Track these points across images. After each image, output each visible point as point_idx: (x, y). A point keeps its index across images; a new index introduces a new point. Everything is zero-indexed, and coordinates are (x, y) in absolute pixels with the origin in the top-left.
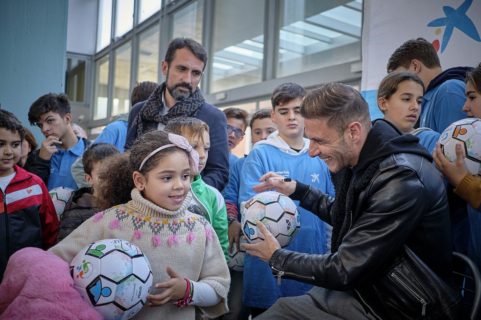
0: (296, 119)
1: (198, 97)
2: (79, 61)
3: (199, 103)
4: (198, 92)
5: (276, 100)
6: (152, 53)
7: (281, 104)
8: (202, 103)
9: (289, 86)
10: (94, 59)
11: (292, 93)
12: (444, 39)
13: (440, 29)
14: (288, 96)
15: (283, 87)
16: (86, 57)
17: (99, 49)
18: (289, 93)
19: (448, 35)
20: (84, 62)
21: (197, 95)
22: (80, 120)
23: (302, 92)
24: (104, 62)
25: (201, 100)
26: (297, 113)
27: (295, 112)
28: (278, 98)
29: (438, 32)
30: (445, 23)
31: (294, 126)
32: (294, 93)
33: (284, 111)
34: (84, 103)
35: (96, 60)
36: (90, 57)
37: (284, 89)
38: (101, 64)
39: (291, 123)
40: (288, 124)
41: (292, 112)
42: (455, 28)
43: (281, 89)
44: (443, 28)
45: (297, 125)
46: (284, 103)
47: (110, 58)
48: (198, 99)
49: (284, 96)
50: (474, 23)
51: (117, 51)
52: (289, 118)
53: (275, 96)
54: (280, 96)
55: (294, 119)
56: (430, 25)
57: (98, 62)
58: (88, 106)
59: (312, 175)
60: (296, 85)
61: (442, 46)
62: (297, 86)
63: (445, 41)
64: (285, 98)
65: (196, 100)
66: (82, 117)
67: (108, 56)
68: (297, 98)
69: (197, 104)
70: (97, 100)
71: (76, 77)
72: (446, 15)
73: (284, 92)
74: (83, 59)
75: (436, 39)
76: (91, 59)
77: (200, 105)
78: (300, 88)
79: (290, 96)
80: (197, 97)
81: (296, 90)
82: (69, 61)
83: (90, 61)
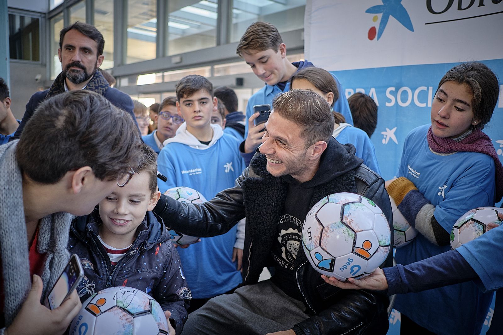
0: (202, 111)
1: (101, 83)
2: (32, 19)
3: (103, 89)
4: (100, 78)
5: (181, 93)
6: (108, 12)
7: (185, 96)
8: (106, 88)
9: (193, 78)
10: (47, 17)
11: (196, 84)
12: (380, 27)
13: (377, 16)
14: (191, 88)
15: (187, 79)
16: (39, 14)
17: (52, 7)
18: (193, 85)
19: (384, 22)
20: (38, 19)
21: (99, 81)
22: (37, 80)
23: (206, 83)
24: (60, 20)
25: (104, 86)
26: (202, 105)
27: (200, 103)
28: (182, 91)
29: (375, 19)
30: (382, 11)
31: (200, 118)
32: (197, 85)
33: (188, 102)
34: (40, 62)
35: (50, 19)
36: (43, 15)
37: (187, 81)
38: (56, 22)
39: (197, 115)
40: (193, 116)
41: (197, 103)
42: (391, 17)
43: (185, 81)
44: (380, 16)
45: (202, 117)
46: (188, 95)
47: (64, 16)
48: (101, 84)
49: (188, 88)
50: (409, 13)
51: (72, 9)
52: (194, 110)
53: (179, 89)
54: (183, 88)
55: (199, 111)
56: (368, 11)
57: (52, 20)
58: (45, 65)
59: (225, 166)
60: (199, 77)
61: (378, 34)
62: (201, 78)
63: (381, 28)
64: (189, 90)
65: (99, 86)
66: (39, 77)
67: (62, 14)
68: (201, 89)
69: (101, 89)
70: (54, 58)
71: (30, 35)
72: (383, 2)
73: (188, 84)
74: (36, 16)
75: (373, 26)
76: (45, 17)
77: (104, 91)
78: (204, 80)
79: (193, 88)
80: (99, 83)
81: (200, 81)
82: (22, 18)
83: (43, 19)
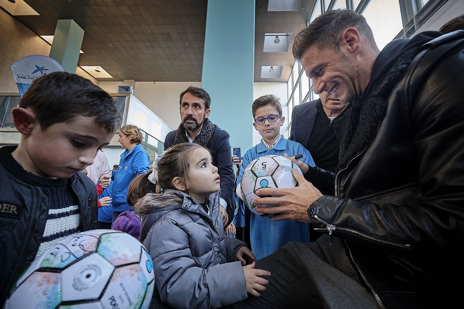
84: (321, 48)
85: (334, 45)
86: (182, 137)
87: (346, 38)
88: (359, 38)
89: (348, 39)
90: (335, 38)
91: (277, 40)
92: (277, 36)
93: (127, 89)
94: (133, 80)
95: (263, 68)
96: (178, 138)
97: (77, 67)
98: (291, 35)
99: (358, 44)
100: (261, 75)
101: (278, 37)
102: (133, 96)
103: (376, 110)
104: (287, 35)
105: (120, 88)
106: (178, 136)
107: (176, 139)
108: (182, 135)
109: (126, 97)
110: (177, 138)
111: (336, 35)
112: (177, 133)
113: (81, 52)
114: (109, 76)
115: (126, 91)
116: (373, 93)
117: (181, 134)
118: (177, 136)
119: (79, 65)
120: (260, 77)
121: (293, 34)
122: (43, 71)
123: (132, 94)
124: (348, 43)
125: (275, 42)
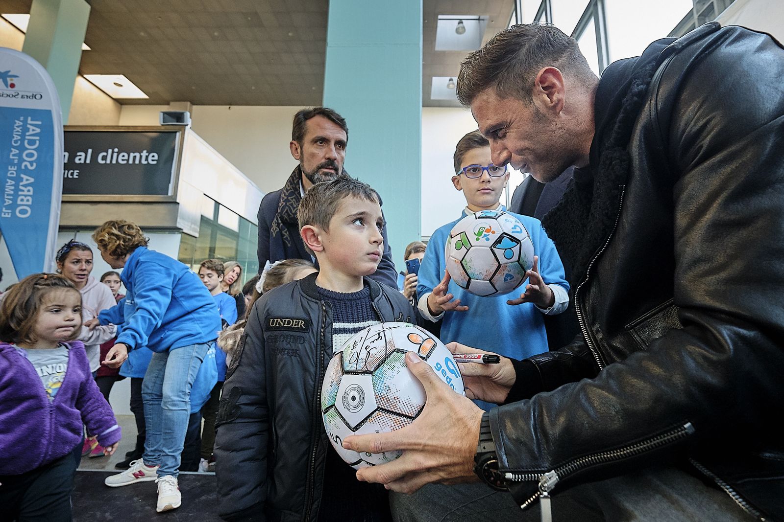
84: (502, 96)
85: (522, 93)
86: (294, 200)
87: (542, 82)
88: (562, 85)
89: (546, 85)
90: (524, 79)
91: (460, 28)
92: (461, 21)
93: (179, 117)
94: (189, 103)
95: (436, 81)
96: (287, 201)
97: (78, 76)
98: (486, 20)
99: (560, 96)
100: (430, 94)
101: (462, 23)
102: (191, 131)
103: (613, 169)
104: (479, 19)
105: (165, 115)
106: (286, 198)
107: (282, 204)
108: (293, 197)
109: (178, 134)
110: (284, 202)
111: (526, 75)
112: (285, 193)
113: (85, 47)
114: (141, 95)
115: (177, 122)
116: (606, 144)
117: (291, 195)
118: (283, 198)
119: (80, 73)
120: (430, 98)
121: (490, 16)
122: (8, 79)
123: (188, 128)
124: (544, 91)
125: (457, 31)
